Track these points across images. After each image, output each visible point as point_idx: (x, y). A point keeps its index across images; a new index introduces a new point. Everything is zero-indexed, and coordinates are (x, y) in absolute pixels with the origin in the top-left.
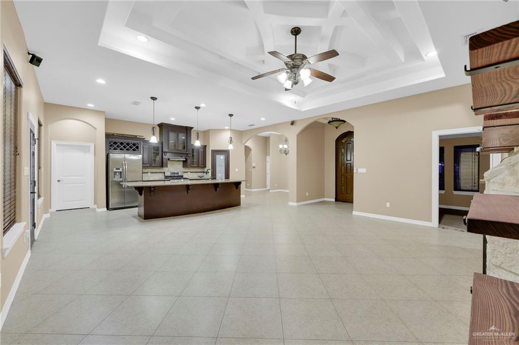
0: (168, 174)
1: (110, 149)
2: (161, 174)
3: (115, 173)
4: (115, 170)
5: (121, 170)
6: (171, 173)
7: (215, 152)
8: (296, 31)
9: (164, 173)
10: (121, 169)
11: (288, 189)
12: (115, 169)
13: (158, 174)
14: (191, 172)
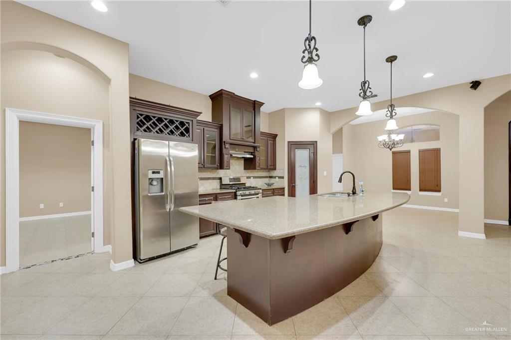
0: (226, 181)
1: (138, 130)
2: (215, 181)
3: (152, 180)
4: (151, 176)
5: (161, 175)
7: (294, 145)
9: (220, 179)
10: (162, 172)
11: (458, 208)
12: (150, 172)
13: (210, 181)
14: (255, 177)
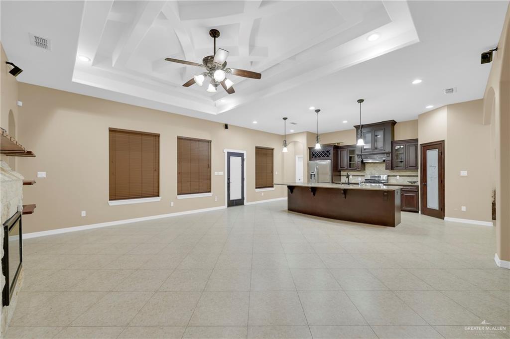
0: (369, 177)
1: (312, 157)
4: (311, 173)
5: (314, 173)
6: (371, 177)
7: (426, 147)
8: (214, 33)
9: (364, 176)
